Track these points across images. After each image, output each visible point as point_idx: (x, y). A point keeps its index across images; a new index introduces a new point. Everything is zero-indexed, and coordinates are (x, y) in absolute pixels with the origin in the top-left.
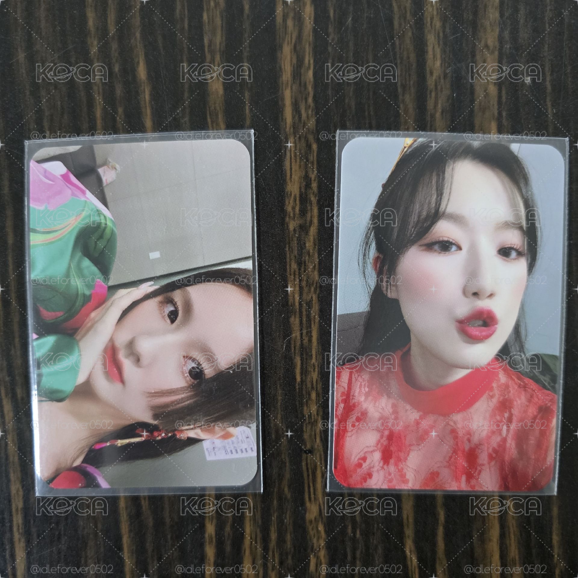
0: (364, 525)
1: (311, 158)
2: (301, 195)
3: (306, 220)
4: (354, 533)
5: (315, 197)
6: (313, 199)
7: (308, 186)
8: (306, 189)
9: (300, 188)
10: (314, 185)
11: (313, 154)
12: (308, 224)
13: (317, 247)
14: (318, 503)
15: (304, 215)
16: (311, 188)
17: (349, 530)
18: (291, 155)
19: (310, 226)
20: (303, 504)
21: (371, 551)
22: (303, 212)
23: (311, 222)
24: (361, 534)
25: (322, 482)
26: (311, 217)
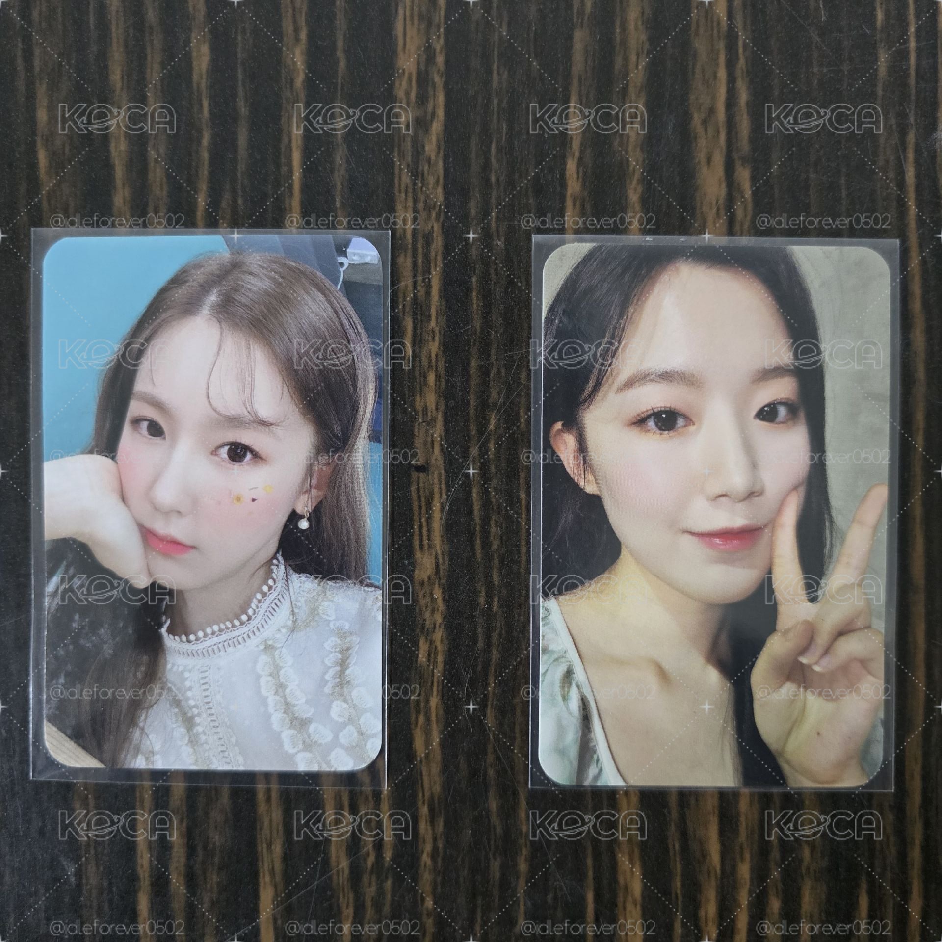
0: (504, 591)
1: (436, 20)
2: (419, 73)
3: (426, 112)
4: (490, 604)
5: (441, 76)
6: (438, 80)
7: (430, 58)
8: (427, 66)
9: (418, 63)
10: (440, 59)
11: (439, 14)
12: (429, 117)
13: (442, 152)
14: (434, 554)
15: (423, 103)
16: (435, 63)
17: (482, 600)
18: (405, 15)
19: (432, 121)
20: (411, 554)
21: (515, 634)
22: (422, 99)
23: (434, 114)
24: (501, 607)
25: (441, 518)
26: (434, 108)
